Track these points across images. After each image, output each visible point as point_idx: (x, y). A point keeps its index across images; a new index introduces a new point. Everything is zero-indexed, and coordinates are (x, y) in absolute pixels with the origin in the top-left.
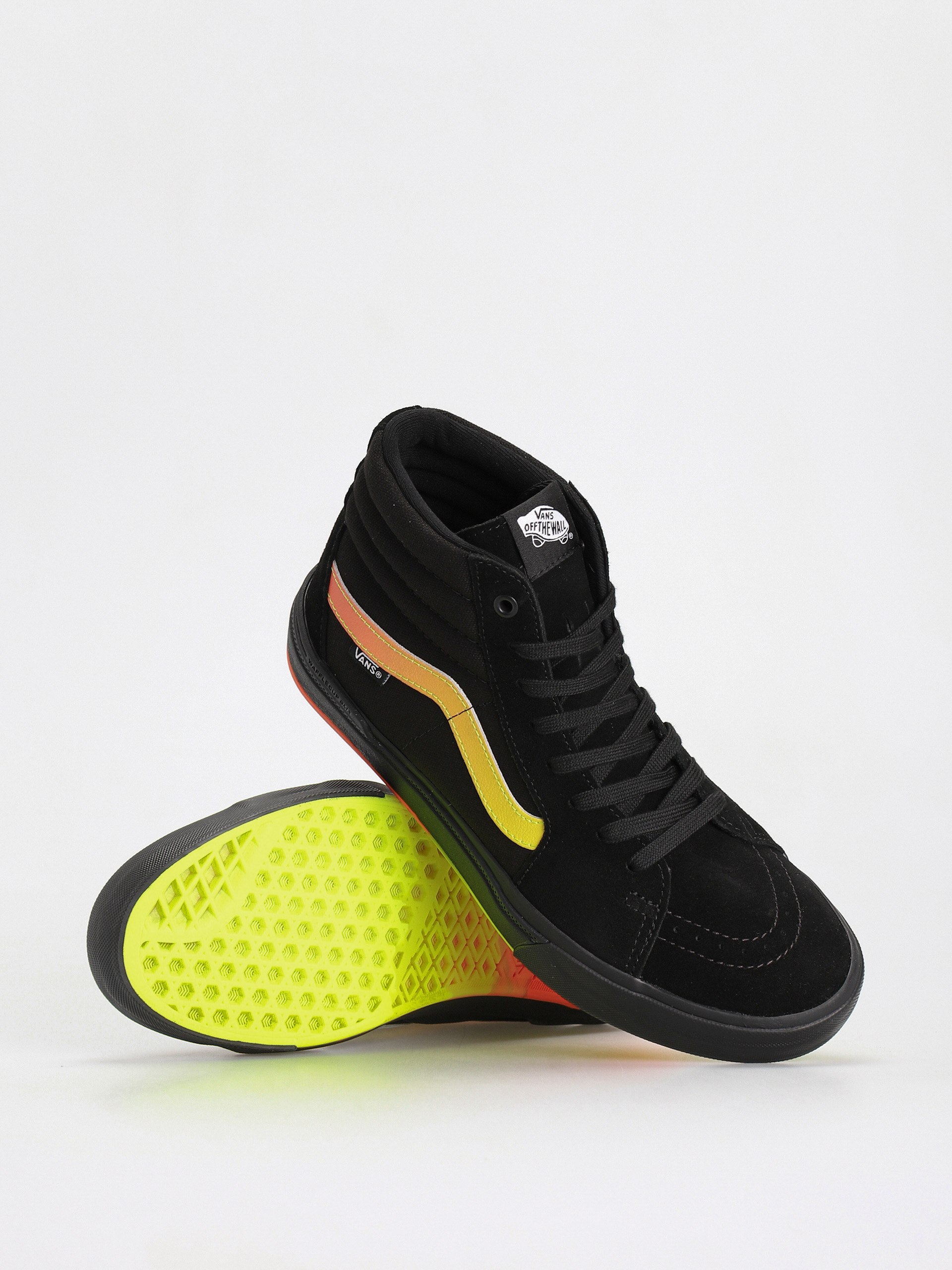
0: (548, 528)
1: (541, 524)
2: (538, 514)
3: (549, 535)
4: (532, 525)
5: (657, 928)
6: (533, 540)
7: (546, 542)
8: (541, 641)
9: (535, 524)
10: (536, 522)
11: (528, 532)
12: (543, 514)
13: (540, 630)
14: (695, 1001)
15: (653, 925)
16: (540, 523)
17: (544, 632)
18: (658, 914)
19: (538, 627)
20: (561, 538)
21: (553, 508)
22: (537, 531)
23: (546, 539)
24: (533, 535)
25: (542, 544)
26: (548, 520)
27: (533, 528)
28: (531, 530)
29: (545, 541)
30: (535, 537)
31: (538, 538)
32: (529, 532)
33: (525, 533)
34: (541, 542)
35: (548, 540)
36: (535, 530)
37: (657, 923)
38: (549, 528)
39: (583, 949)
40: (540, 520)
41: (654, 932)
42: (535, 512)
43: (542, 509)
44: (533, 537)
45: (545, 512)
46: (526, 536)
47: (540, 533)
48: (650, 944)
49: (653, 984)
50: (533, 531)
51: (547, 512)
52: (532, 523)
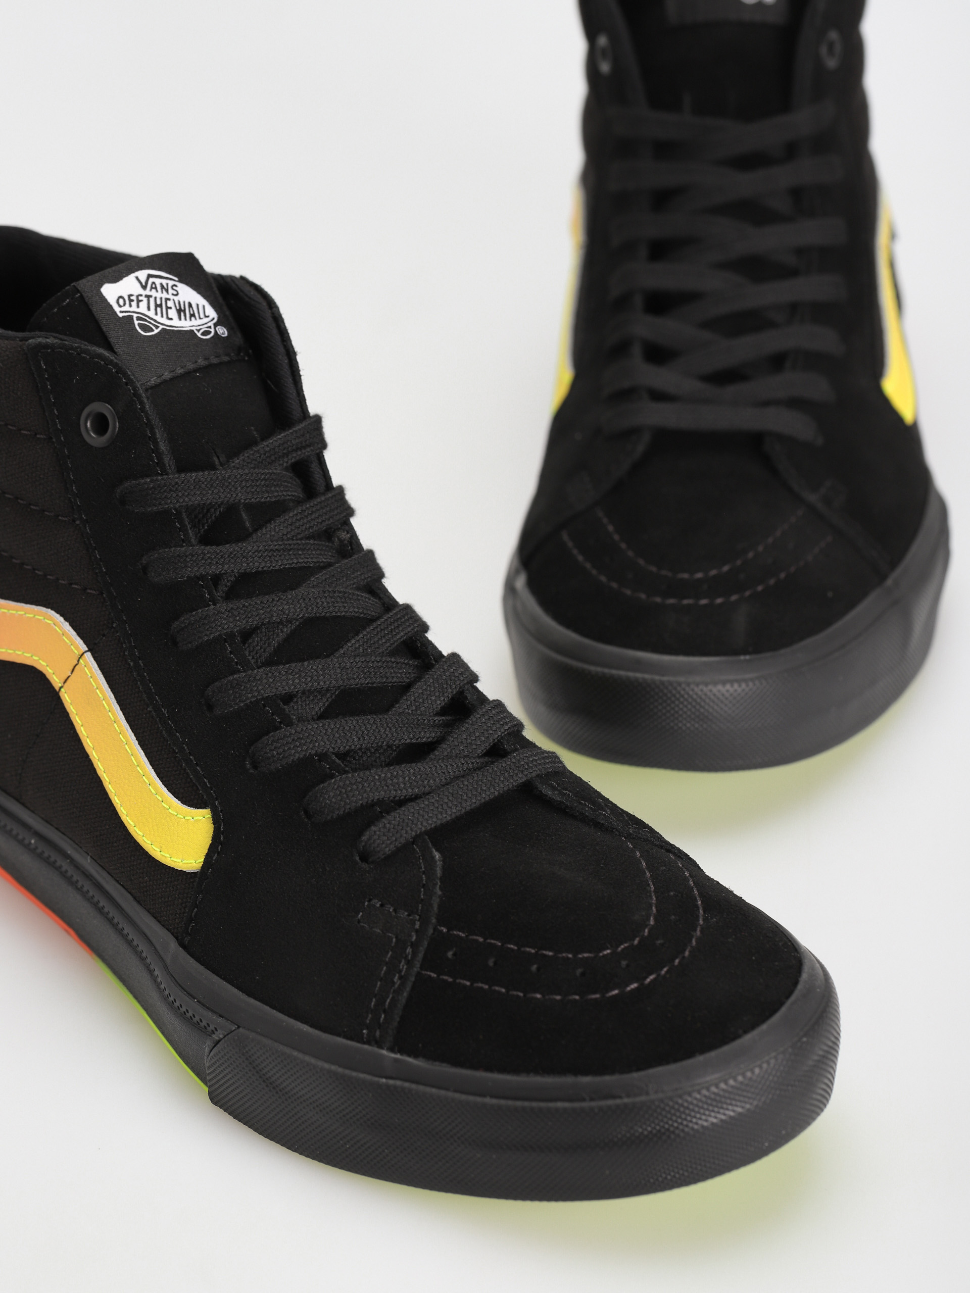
0: (168, 308)
1: (152, 300)
2: (144, 284)
3: (171, 319)
4: (133, 298)
5: (414, 954)
6: (136, 322)
7: (163, 329)
8: (164, 472)
9: (137, 297)
10: (141, 295)
11: (123, 309)
12: (153, 283)
13: (160, 456)
14: (489, 1069)
15: (409, 950)
16: (148, 297)
17: (167, 460)
18: (417, 931)
19: (156, 450)
20: (198, 328)
21: (176, 279)
22: (143, 308)
23: (163, 324)
24: (135, 315)
25: (156, 331)
26: (165, 295)
27: (134, 304)
28: (130, 306)
29: (161, 327)
30: (138, 318)
31: (145, 320)
32: (127, 308)
33: (117, 309)
34: (154, 328)
35: (167, 326)
36: (138, 307)
37: (414, 946)
38: (171, 308)
39: (292, 1021)
40: (148, 292)
41: (409, 963)
42: (137, 278)
43: (149, 276)
44: (135, 319)
45: (158, 281)
46: (121, 315)
47: (151, 314)
48: (403, 984)
49: (416, 1056)
50: (134, 308)
51: (164, 282)
52: (132, 295)
